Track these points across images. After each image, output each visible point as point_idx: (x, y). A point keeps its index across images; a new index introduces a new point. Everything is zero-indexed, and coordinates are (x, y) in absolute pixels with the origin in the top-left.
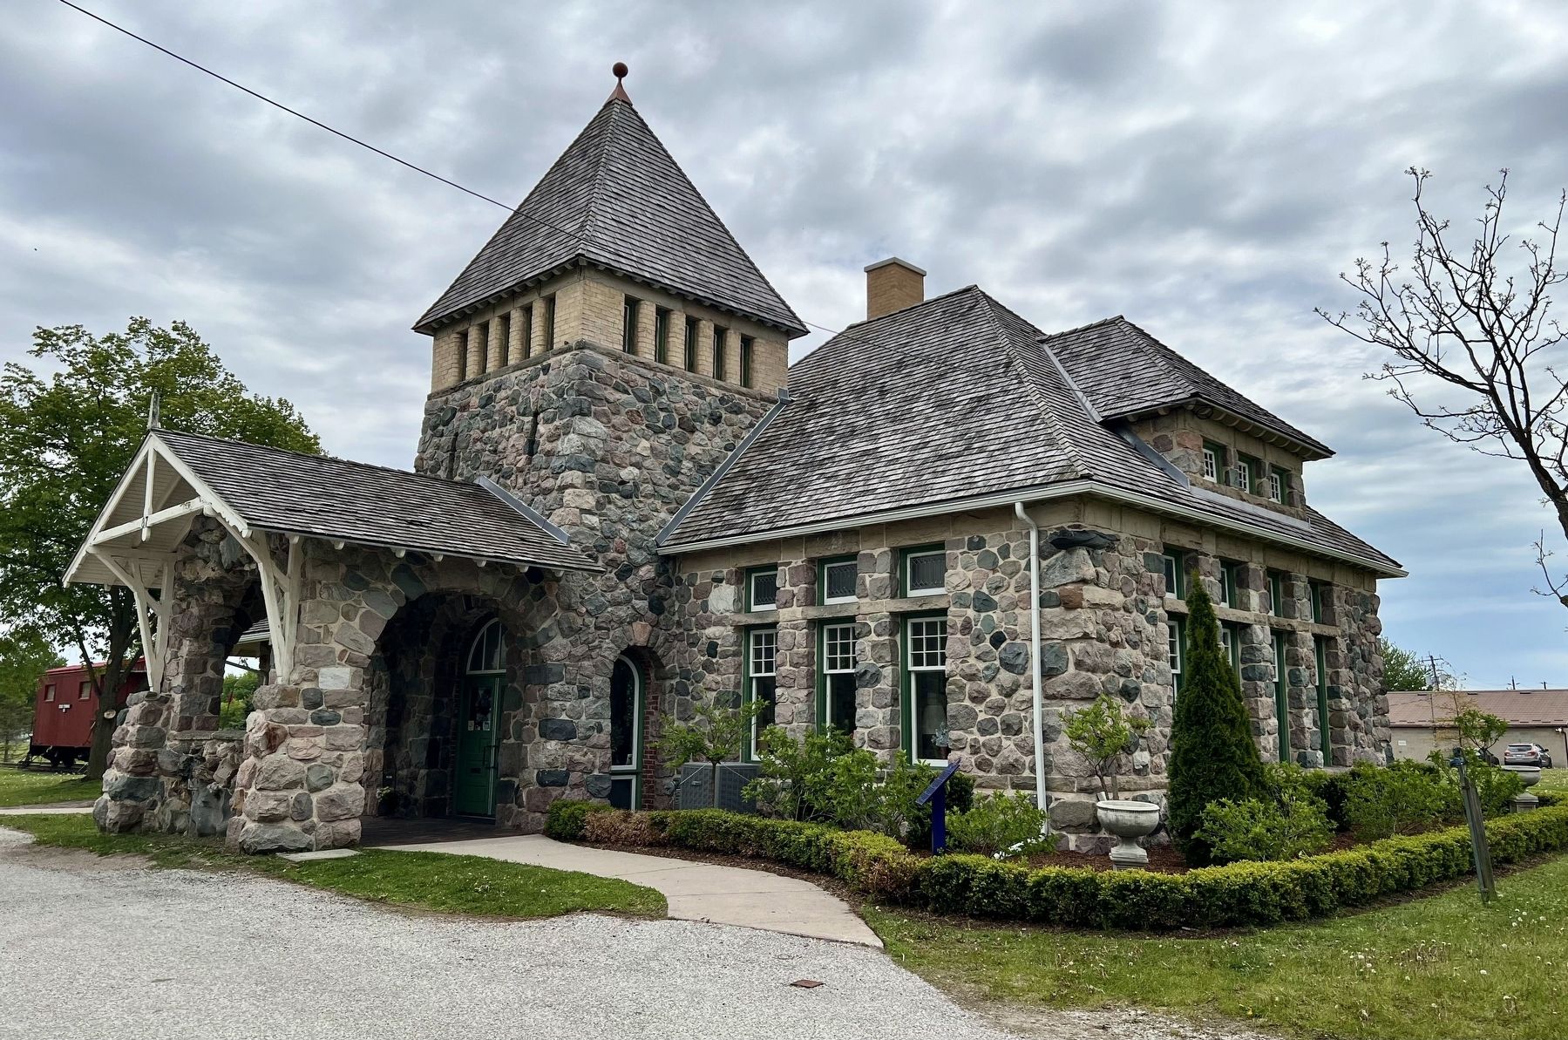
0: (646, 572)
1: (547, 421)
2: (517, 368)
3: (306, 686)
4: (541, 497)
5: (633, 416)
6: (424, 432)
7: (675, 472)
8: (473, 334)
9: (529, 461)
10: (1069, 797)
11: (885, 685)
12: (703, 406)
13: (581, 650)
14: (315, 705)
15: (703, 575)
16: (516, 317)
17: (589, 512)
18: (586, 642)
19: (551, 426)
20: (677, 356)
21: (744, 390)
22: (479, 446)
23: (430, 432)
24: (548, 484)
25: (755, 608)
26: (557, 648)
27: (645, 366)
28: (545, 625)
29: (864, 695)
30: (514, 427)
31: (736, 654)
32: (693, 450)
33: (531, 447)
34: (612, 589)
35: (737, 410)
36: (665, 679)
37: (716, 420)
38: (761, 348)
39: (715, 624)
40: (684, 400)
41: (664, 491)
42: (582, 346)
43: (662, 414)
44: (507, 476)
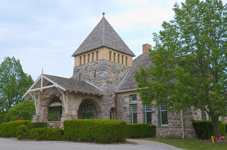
0: (114, 96)
1: (98, 72)
2: (91, 63)
3: (70, 114)
4: (97, 84)
5: (111, 71)
6: (74, 73)
7: (117, 79)
8: (83, 57)
9: (95, 78)
10: (188, 129)
11: (157, 113)
12: (121, 69)
13: (106, 108)
14: (72, 116)
15: (123, 96)
16: (91, 55)
17: (106, 86)
18: (106, 107)
19: (99, 72)
20: (117, 61)
21: (126, 66)
22: (85, 75)
23: (75, 73)
24: (99, 82)
25: (132, 101)
26: (102, 108)
27: (112, 62)
28: (101, 104)
29: (153, 115)
30: (92, 72)
31: (129, 109)
32: (120, 76)
33: (95, 76)
34: (109, 98)
35: (125, 69)
36: (117, 113)
37: (123, 71)
38: (128, 58)
39: (126, 104)
40: (118, 68)
41: (116, 82)
42: (104, 60)
43: (115, 70)
44: (91, 80)
